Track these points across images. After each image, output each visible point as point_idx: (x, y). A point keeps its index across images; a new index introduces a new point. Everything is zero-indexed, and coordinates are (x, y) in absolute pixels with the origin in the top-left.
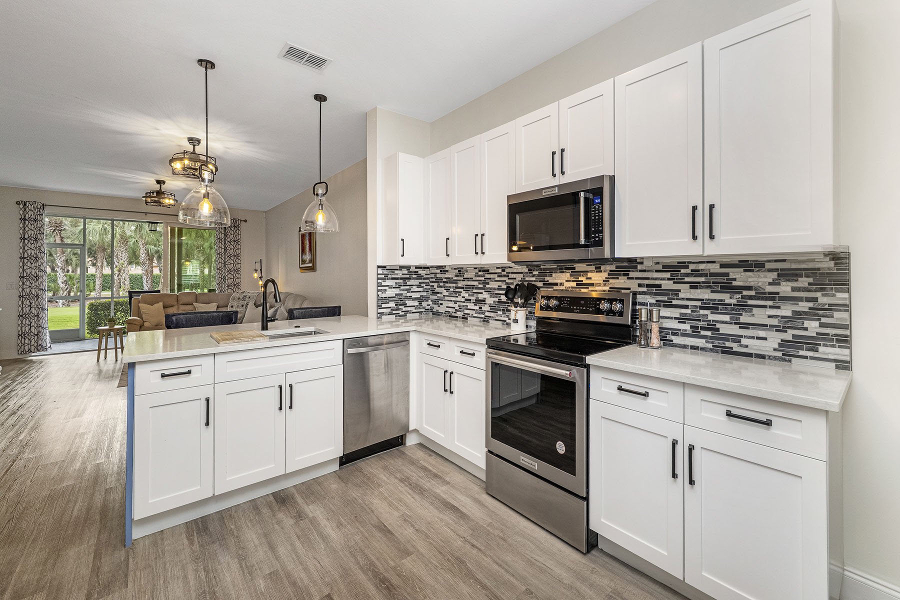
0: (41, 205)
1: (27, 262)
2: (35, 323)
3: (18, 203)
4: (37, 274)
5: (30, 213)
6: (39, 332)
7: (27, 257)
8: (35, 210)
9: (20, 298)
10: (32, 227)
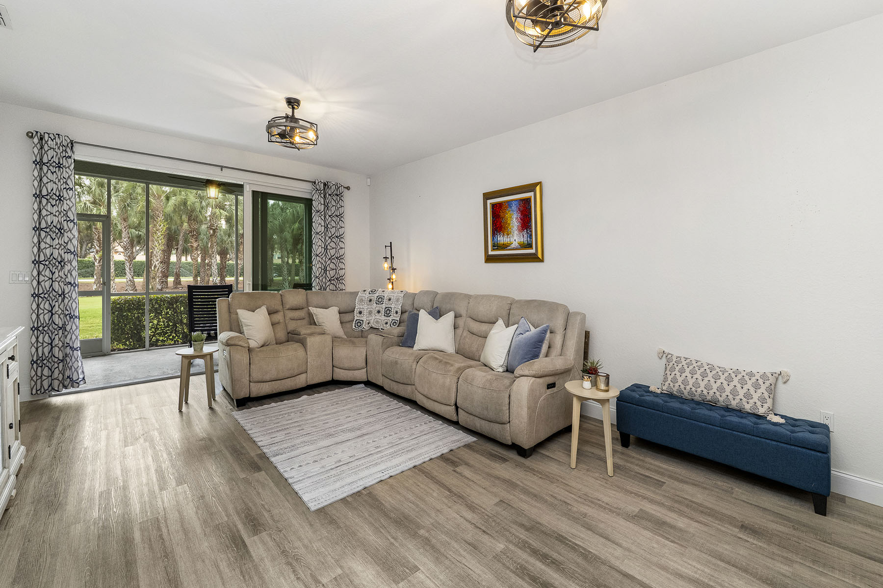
0: (69, 141)
1: (46, 237)
2: (59, 340)
3: (30, 135)
4: (61, 257)
5: (51, 153)
6: (66, 355)
7: (46, 228)
8: (59, 148)
9: (34, 298)
10: (54, 177)
